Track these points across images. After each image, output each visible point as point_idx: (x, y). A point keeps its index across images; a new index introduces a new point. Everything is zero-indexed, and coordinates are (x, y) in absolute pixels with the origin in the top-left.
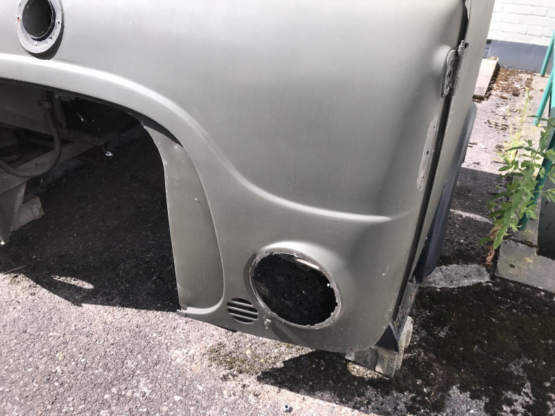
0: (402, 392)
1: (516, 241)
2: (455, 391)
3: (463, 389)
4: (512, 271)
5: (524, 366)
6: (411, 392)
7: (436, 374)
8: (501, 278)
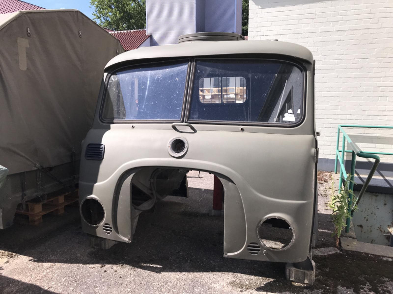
0: (319, 289)
1: (347, 237)
2: (340, 287)
3: (343, 286)
4: (348, 247)
5: (365, 278)
6: (322, 289)
7: (330, 283)
8: (345, 250)
